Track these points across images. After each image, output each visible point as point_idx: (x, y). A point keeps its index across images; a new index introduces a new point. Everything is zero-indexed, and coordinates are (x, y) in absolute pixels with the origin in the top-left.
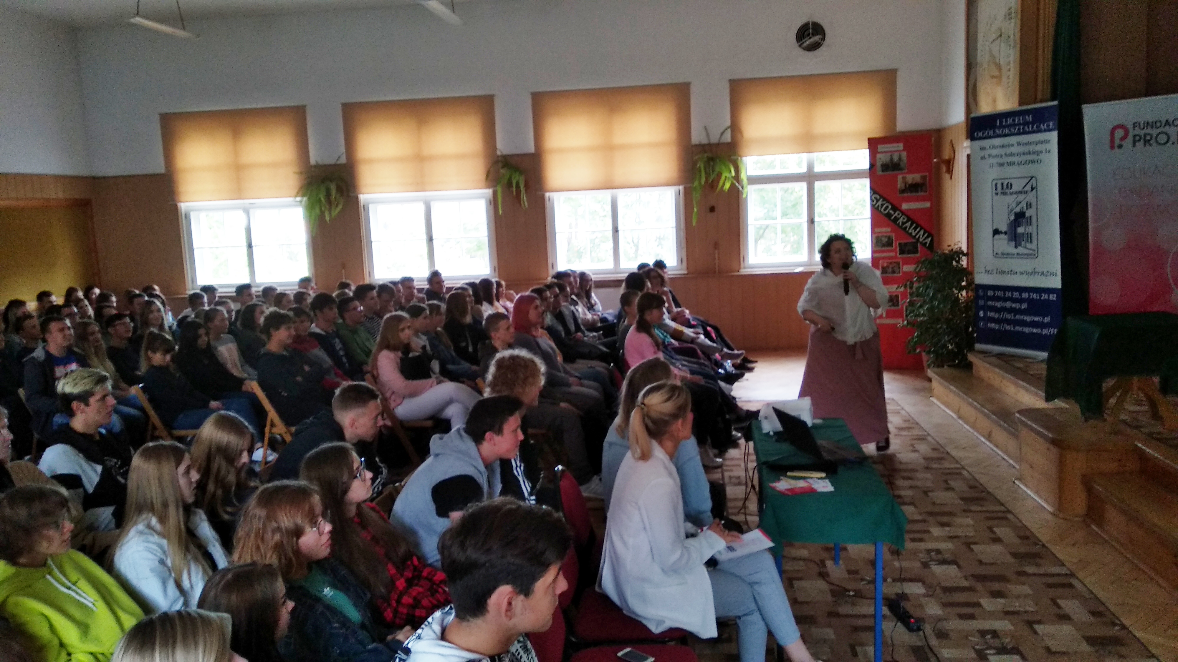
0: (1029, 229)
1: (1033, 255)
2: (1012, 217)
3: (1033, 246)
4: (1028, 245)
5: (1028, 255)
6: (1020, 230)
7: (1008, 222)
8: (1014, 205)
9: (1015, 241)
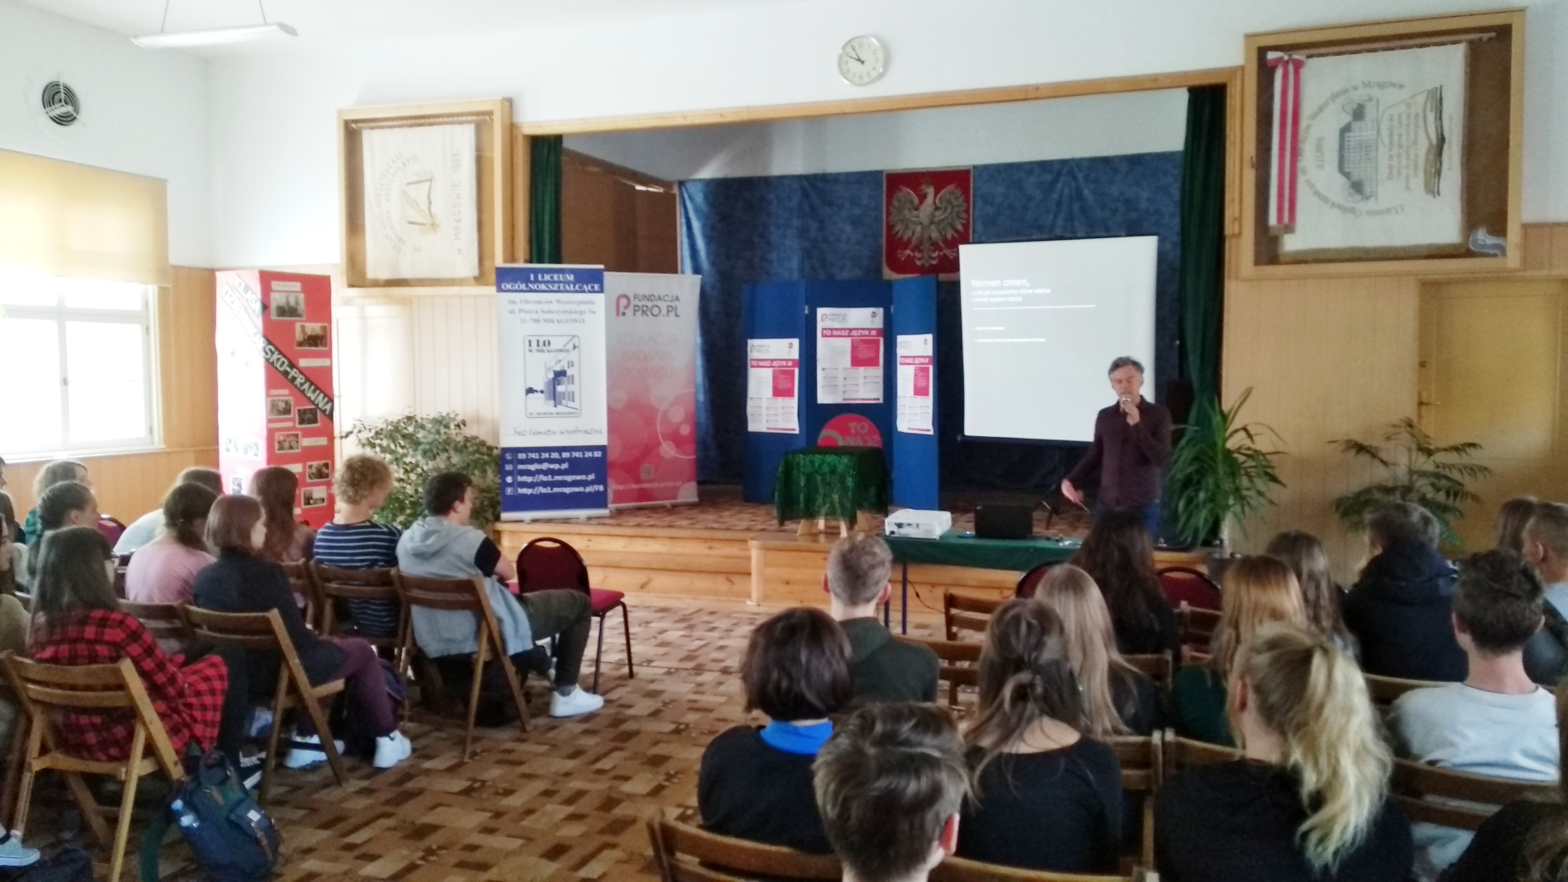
0: (571, 388)
1: (575, 414)
2: (551, 375)
3: (575, 405)
4: (571, 404)
5: (570, 413)
6: (560, 389)
7: (546, 380)
8: (553, 363)
9: (555, 399)
